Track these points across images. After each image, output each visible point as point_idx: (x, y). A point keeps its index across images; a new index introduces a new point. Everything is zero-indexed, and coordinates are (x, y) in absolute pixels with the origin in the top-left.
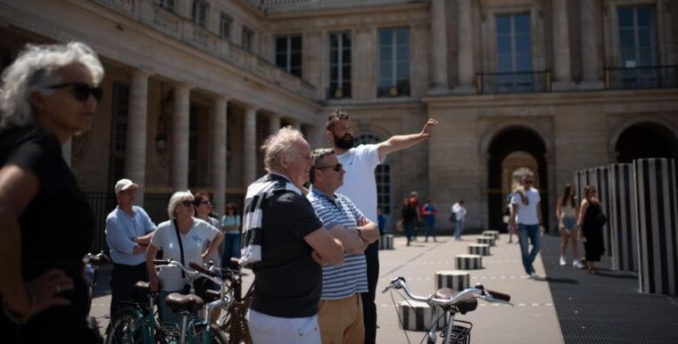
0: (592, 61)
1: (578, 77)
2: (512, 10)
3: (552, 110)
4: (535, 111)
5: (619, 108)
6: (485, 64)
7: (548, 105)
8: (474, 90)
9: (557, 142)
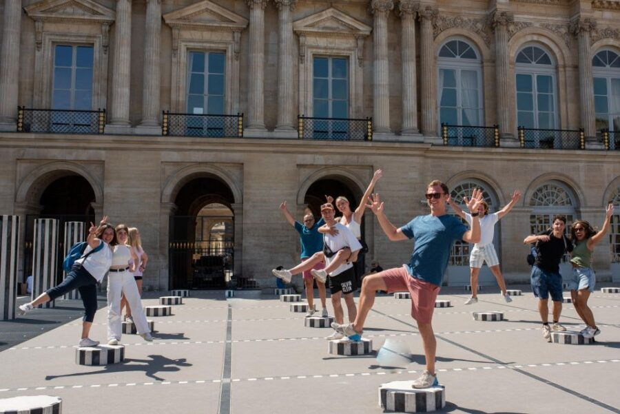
0: (153, 104)
1: (136, 120)
2: (73, 39)
3: (103, 155)
4: (84, 155)
5: (175, 157)
6: (36, 98)
7: (99, 149)
8: (14, 127)
9: (107, 190)
